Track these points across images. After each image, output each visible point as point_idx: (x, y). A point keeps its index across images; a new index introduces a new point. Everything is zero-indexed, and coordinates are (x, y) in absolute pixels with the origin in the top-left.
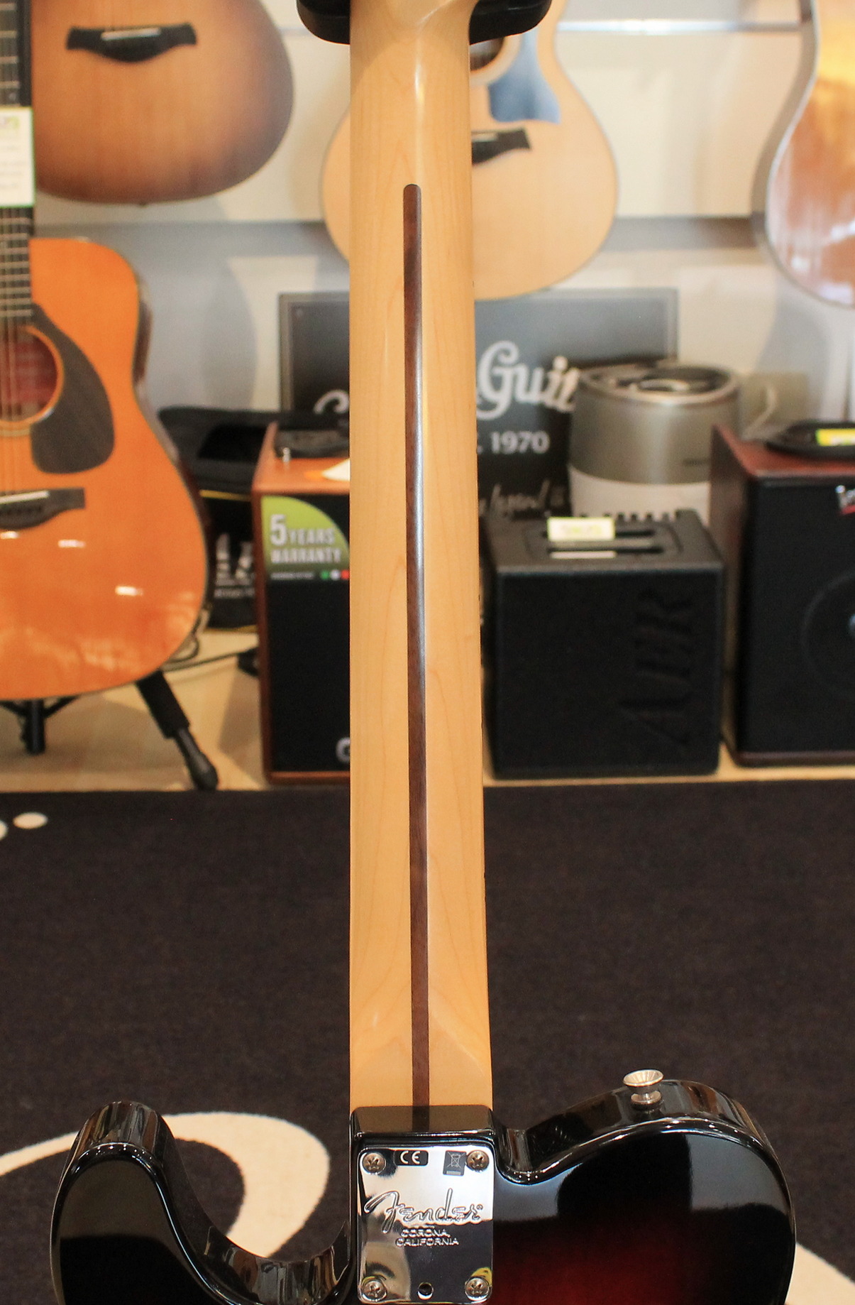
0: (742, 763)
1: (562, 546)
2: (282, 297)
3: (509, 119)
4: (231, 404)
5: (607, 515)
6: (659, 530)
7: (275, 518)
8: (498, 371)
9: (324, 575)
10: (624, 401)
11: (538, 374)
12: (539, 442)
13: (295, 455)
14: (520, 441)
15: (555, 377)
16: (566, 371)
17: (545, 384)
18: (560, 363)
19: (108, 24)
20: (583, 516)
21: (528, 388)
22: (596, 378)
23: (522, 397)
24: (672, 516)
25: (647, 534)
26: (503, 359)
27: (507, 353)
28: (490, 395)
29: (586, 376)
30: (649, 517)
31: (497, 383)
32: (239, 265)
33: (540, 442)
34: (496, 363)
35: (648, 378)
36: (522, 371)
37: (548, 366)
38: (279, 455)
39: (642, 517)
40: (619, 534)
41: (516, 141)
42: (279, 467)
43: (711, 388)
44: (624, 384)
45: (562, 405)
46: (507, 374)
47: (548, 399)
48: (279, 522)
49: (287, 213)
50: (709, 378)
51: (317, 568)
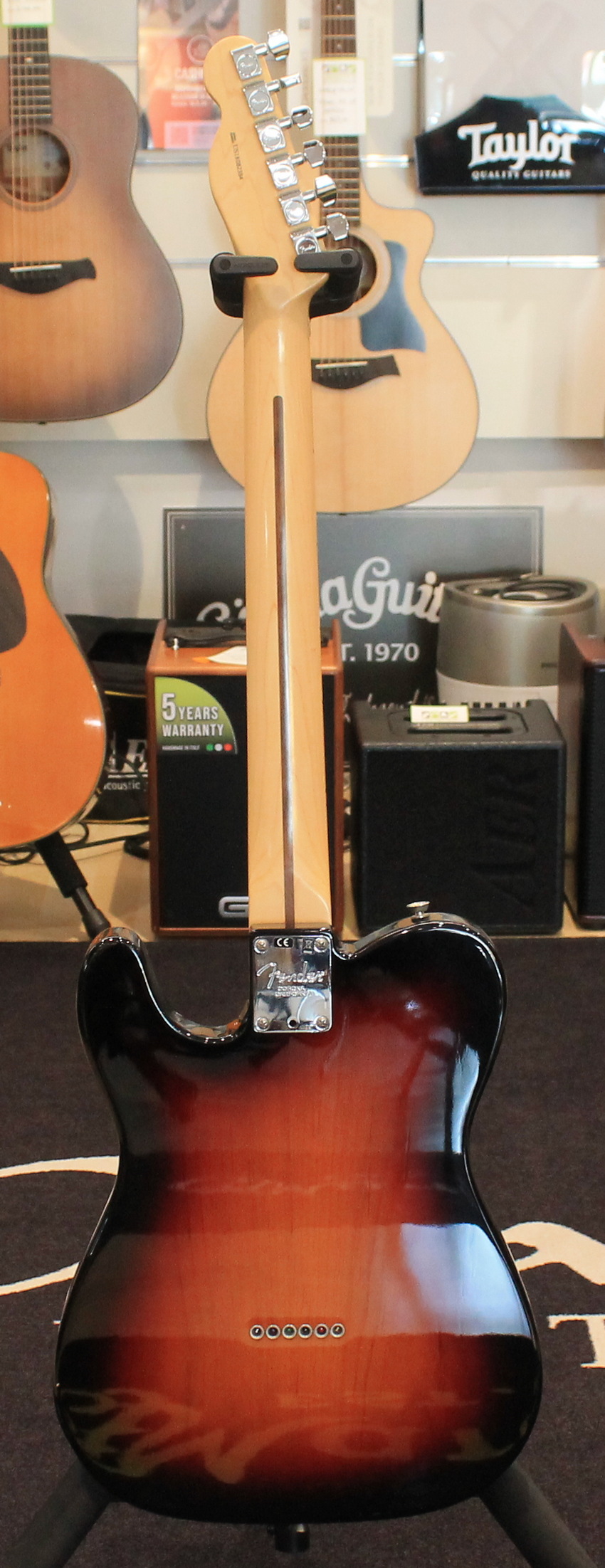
0: (583, 925)
1: (421, 728)
2: (166, 511)
3: (380, 348)
4: (117, 613)
5: (463, 704)
6: (510, 715)
7: (166, 696)
8: (370, 584)
9: (209, 748)
10: (489, 608)
11: (410, 587)
12: (410, 652)
13: (183, 644)
14: (393, 651)
15: (426, 590)
16: (435, 585)
17: (417, 597)
18: (431, 577)
19: (15, 260)
20: (445, 704)
21: (400, 601)
22: (462, 588)
23: (394, 608)
24: (523, 705)
25: (499, 718)
26: (376, 572)
27: (380, 567)
28: (364, 607)
29: (452, 586)
30: (503, 705)
31: (370, 596)
32: (127, 481)
33: (412, 650)
34: (369, 576)
35: (510, 589)
36: (394, 584)
37: (421, 581)
38: (170, 644)
39: (496, 706)
40: (472, 719)
41: (387, 368)
42: (170, 654)
43: (568, 597)
44: (488, 593)
45: (432, 617)
46: (380, 587)
47: (419, 611)
48: (169, 699)
49: (173, 432)
50: (567, 589)
51: (202, 741)
